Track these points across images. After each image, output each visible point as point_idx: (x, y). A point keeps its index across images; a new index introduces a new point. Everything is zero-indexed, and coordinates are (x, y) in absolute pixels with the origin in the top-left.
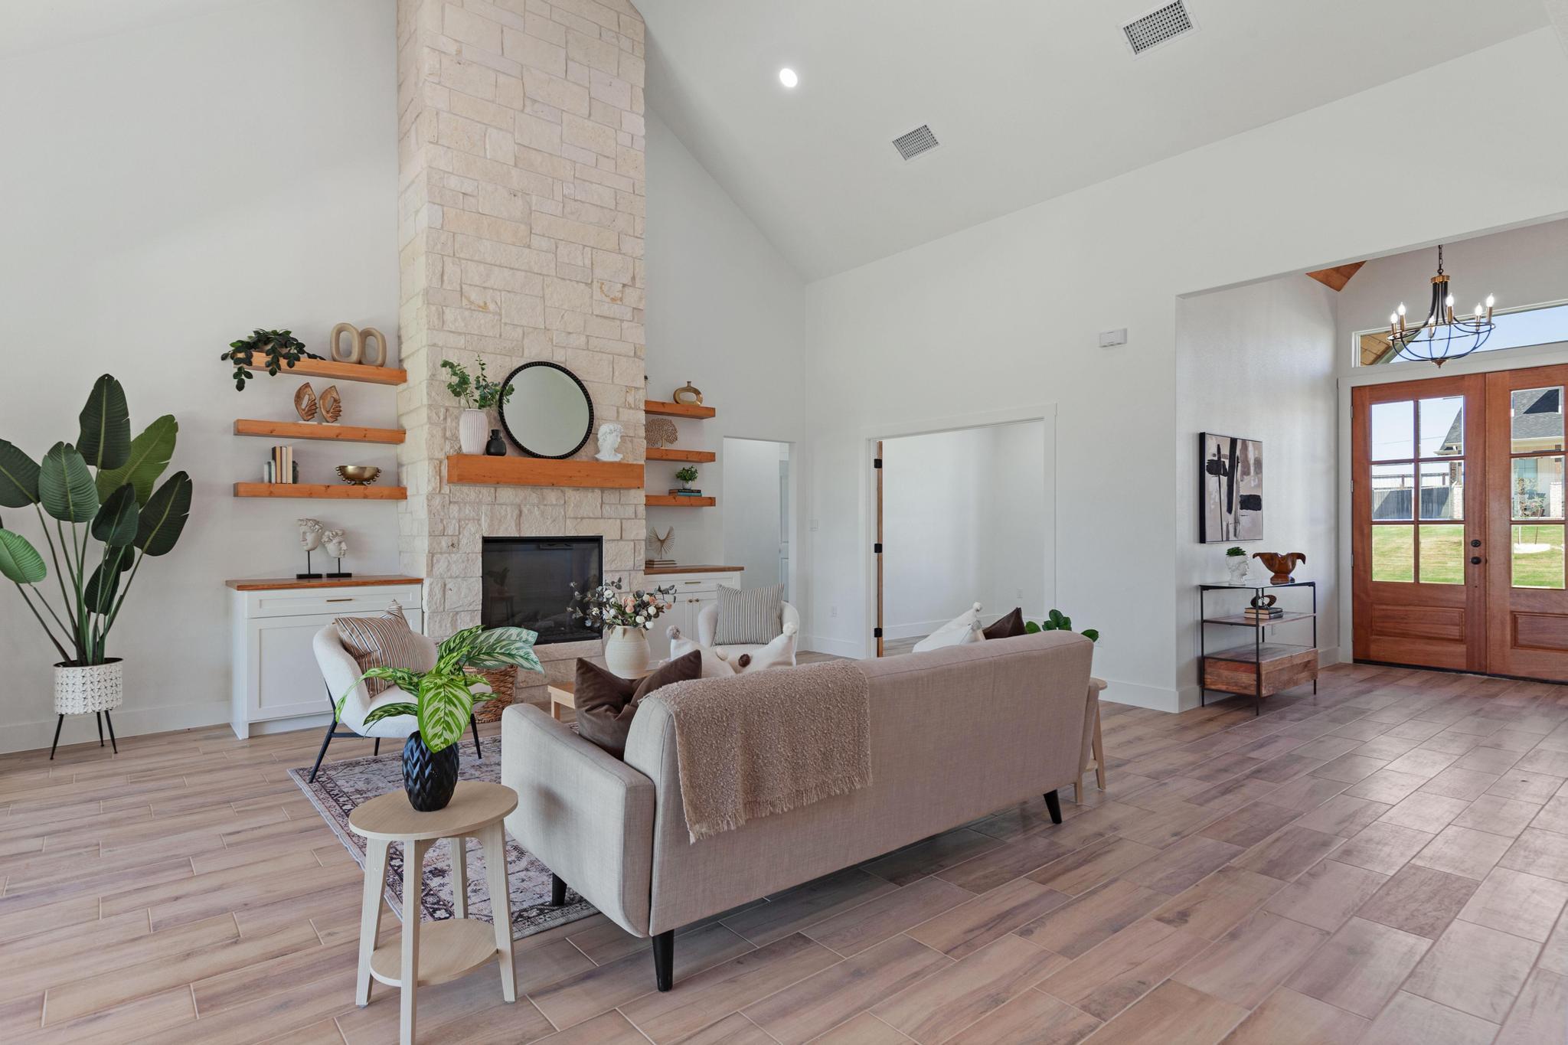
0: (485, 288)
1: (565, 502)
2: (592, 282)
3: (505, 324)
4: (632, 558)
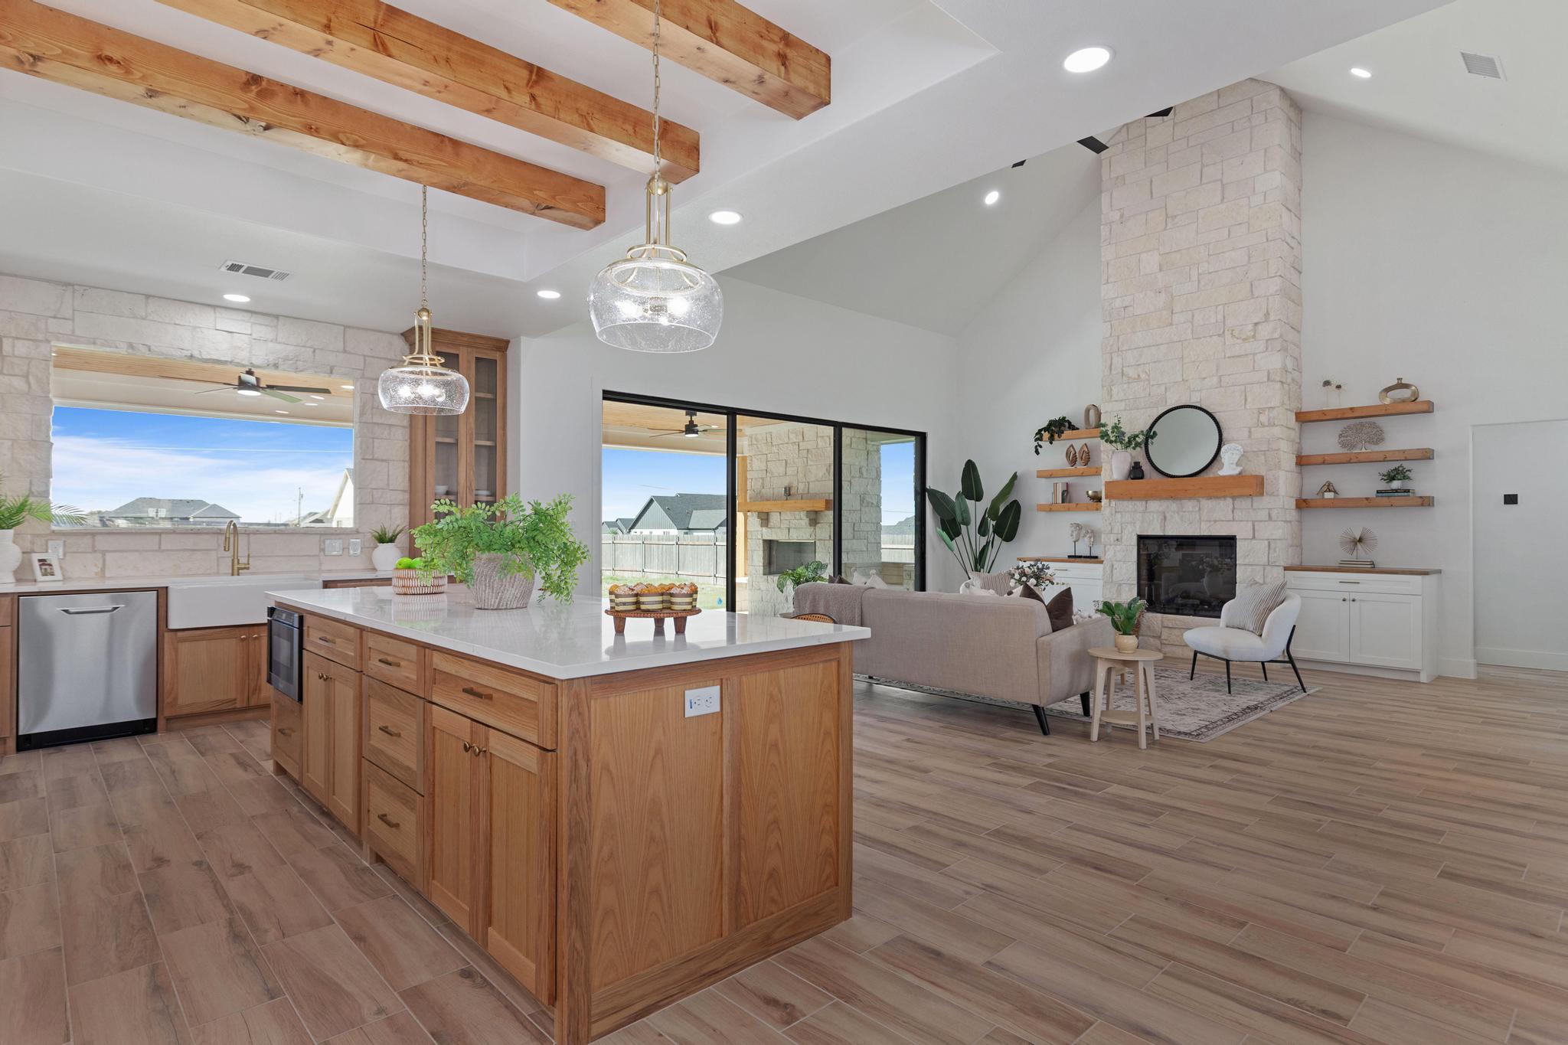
0: (1138, 365)
1: (1200, 509)
2: (1224, 332)
3: (1153, 385)
4: (1266, 554)
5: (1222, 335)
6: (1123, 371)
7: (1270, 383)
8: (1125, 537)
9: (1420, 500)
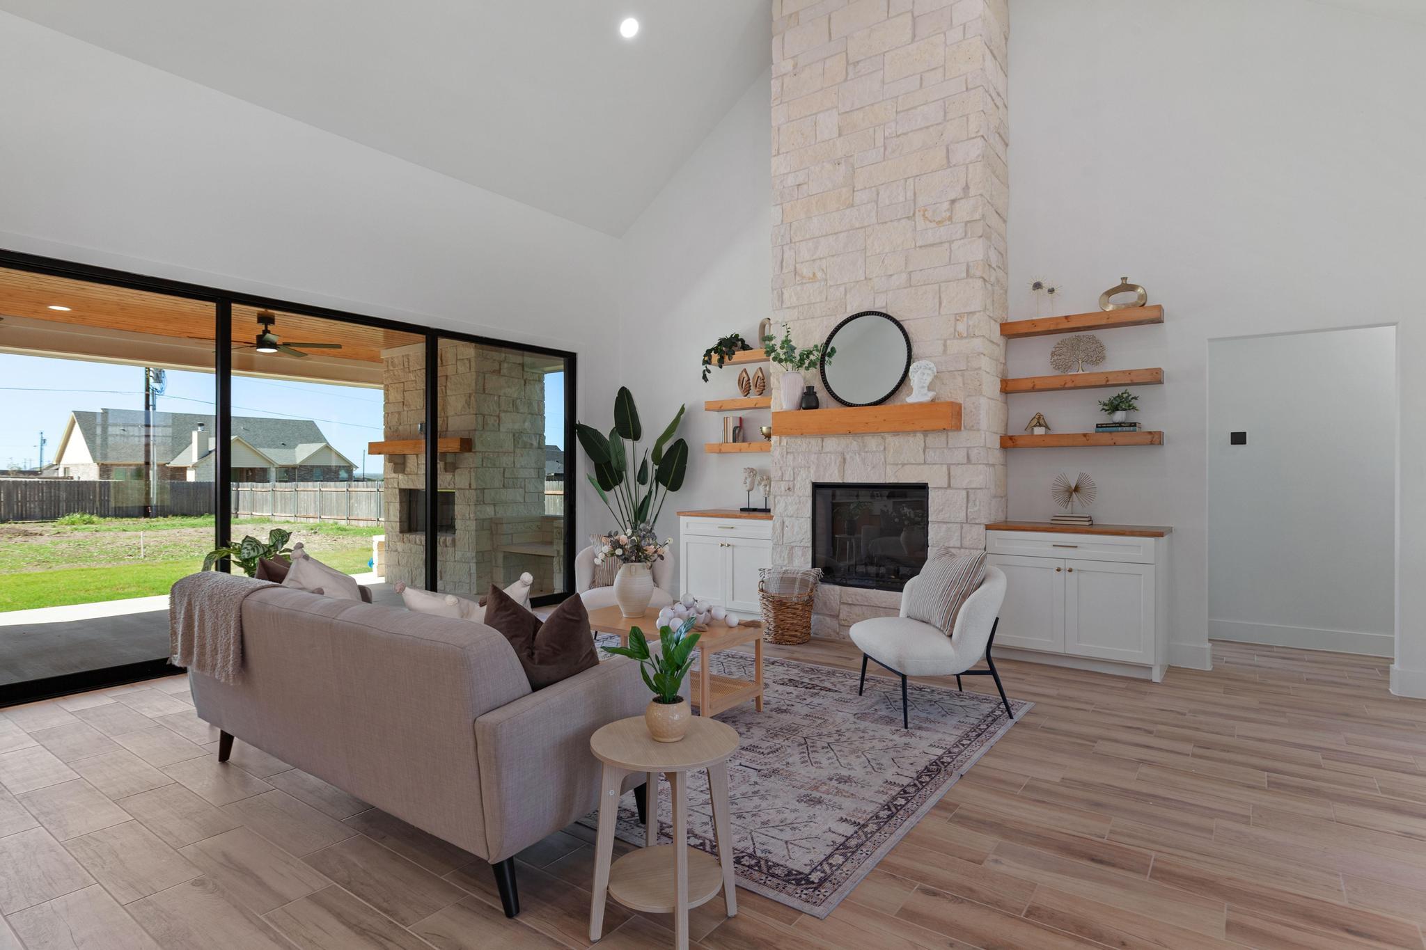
0: (814, 260)
1: (885, 449)
2: (914, 214)
3: (831, 286)
4: (964, 508)
5: (911, 218)
6: (795, 268)
7: (970, 280)
8: (798, 486)
9: (1150, 437)
